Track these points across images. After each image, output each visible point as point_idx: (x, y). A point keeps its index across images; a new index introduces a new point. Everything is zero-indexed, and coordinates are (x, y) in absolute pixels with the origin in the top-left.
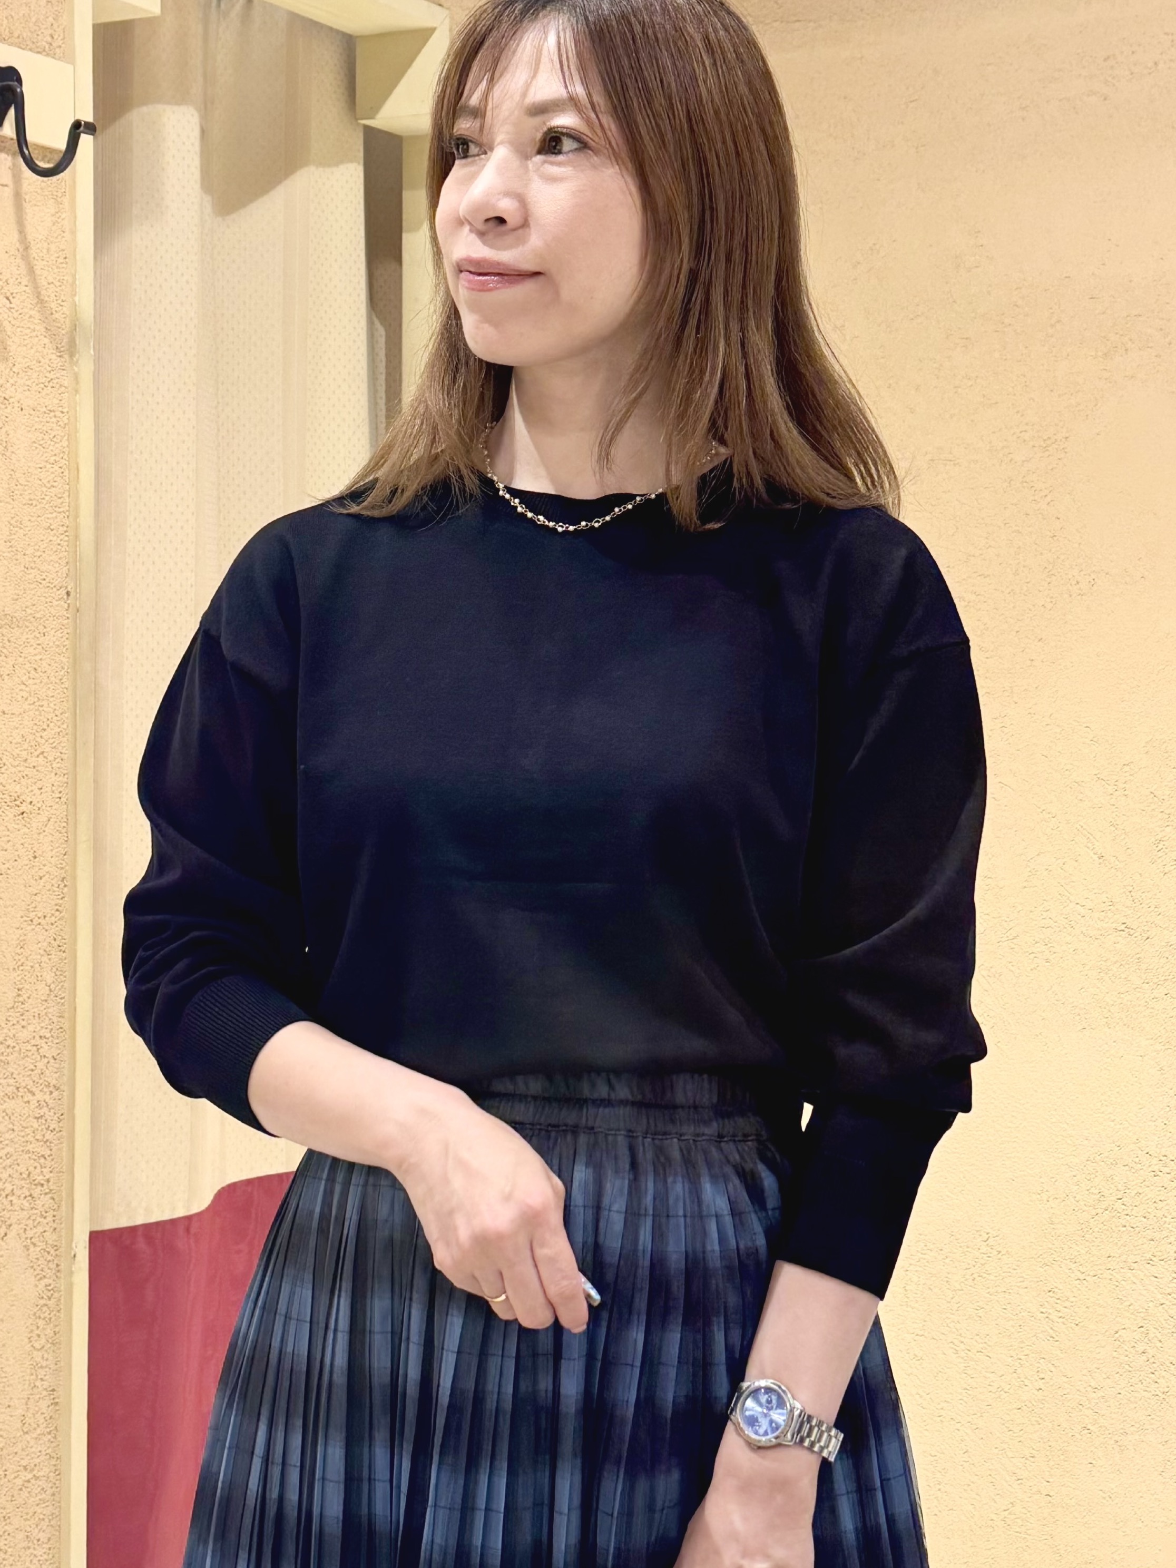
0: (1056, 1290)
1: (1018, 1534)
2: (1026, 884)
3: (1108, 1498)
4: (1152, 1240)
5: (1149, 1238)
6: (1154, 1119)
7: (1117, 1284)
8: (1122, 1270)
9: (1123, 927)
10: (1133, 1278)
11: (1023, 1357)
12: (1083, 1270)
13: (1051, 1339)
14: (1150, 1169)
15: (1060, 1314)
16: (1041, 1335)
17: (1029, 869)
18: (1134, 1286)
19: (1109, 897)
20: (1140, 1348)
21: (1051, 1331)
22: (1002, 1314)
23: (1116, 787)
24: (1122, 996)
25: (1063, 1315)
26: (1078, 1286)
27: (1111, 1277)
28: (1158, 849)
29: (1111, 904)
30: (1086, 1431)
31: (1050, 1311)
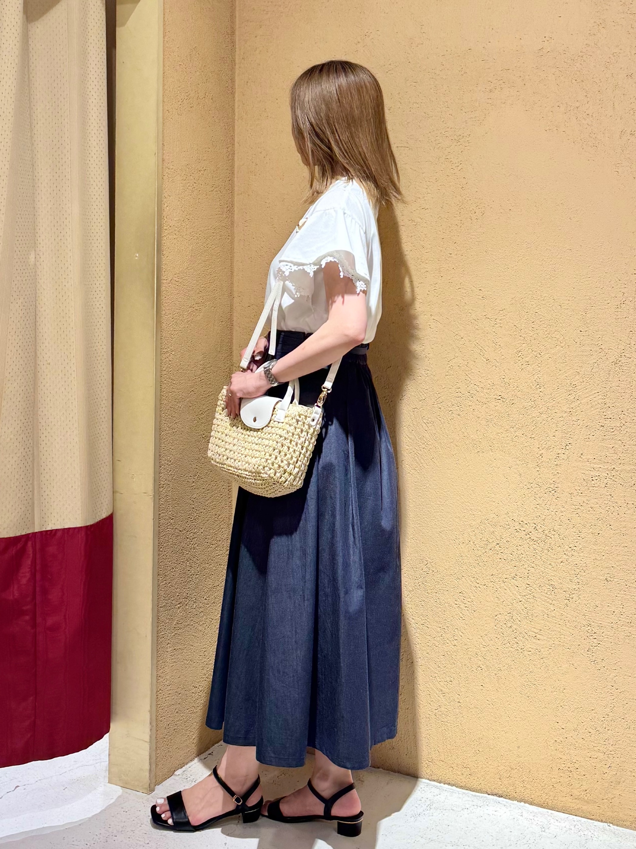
0: (464, 592)
1: (443, 722)
2: (447, 374)
3: (491, 705)
4: (515, 566)
5: (514, 565)
6: (516, 501)
7: (496, 590)
8: (499, 582)
9: (500, 397)
10: (505, 587)
11: (446, 628)
12: (478, 582)
13: (461, 619)
14: (514, 528)
15: (466, 605)
16: (455, 616)
17: (449, 366)
18: (505, 591)
19: (492, 381)
20: (509, 625)
21: (461, 614)
22: (435, 604)
23: (496, 322)
24: (499, 435)
25: (467, 606)
26: (476, 590)
27: (493, 586)
28: (519, 355)
29: (493, 385)
30: (479, 669)
31: (460, 603)
